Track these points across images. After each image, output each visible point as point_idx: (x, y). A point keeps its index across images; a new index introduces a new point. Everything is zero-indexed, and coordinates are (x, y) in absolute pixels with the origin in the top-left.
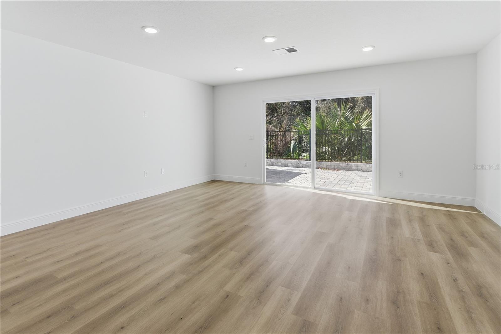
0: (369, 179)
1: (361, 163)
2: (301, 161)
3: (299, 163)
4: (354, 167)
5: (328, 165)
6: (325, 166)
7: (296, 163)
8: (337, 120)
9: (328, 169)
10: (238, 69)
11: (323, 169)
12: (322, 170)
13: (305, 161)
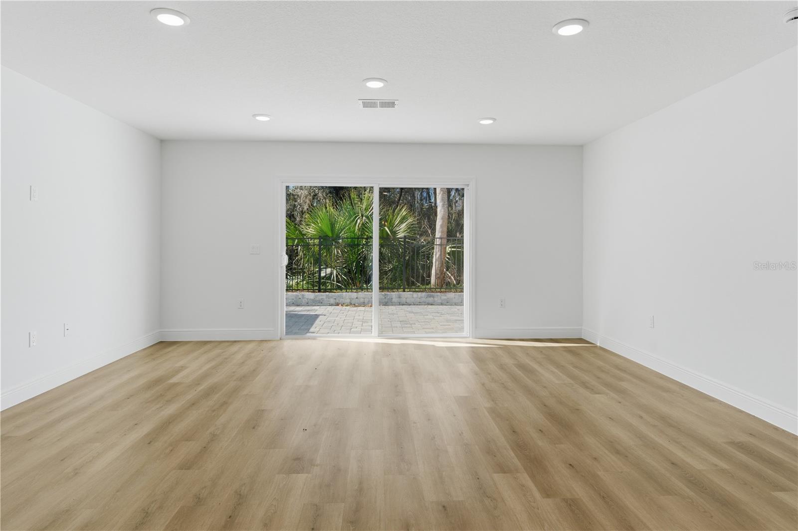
0: (427, 315)
1: (404, 291)
2: (303, 293)
3: (300, 297)
4: (395, 300)
5: (353, 299)
6: (348, 301)
7: (296, 297)
8: (357, 221)
9: (354, 305)
10: (259, 118)
11: (347, 306)
12: (344, 307)
13: (310, 293)
